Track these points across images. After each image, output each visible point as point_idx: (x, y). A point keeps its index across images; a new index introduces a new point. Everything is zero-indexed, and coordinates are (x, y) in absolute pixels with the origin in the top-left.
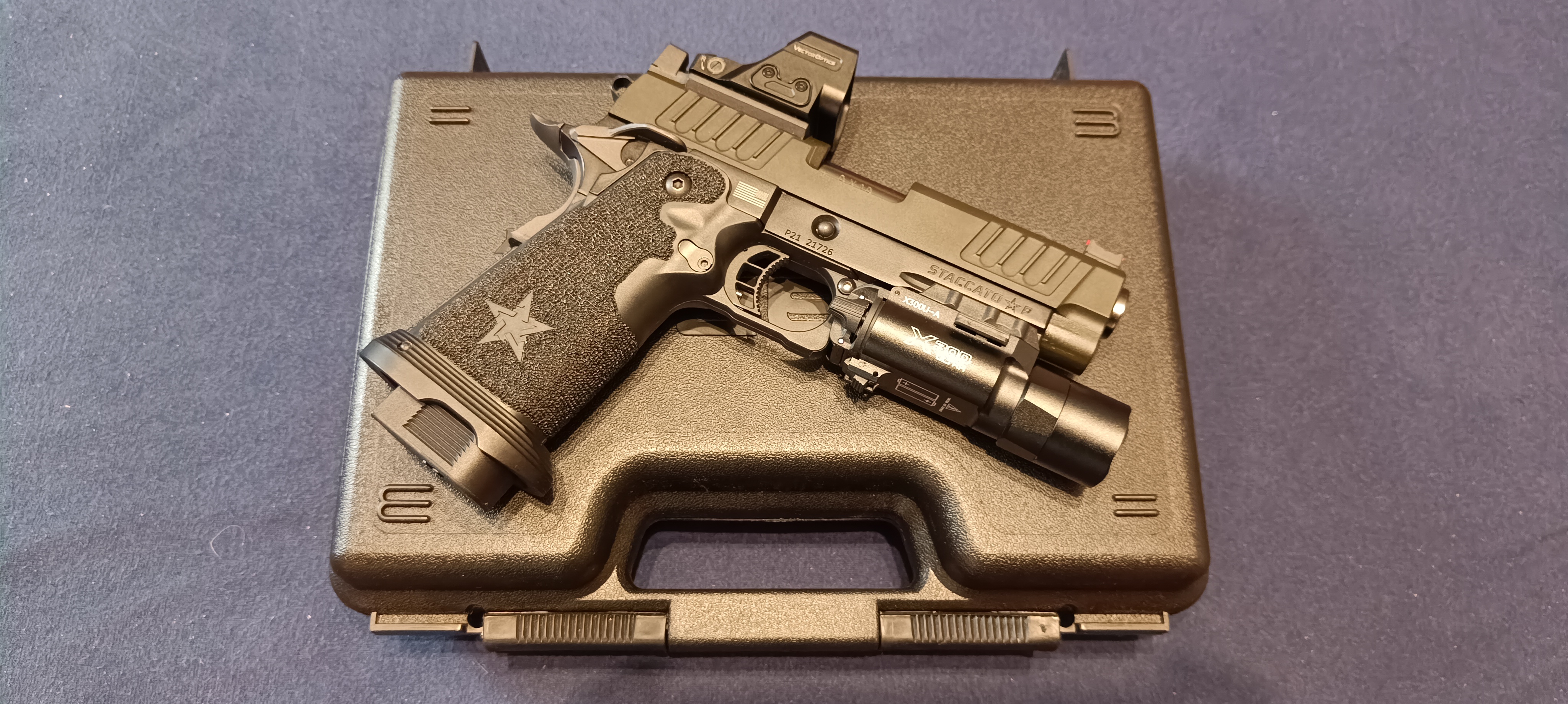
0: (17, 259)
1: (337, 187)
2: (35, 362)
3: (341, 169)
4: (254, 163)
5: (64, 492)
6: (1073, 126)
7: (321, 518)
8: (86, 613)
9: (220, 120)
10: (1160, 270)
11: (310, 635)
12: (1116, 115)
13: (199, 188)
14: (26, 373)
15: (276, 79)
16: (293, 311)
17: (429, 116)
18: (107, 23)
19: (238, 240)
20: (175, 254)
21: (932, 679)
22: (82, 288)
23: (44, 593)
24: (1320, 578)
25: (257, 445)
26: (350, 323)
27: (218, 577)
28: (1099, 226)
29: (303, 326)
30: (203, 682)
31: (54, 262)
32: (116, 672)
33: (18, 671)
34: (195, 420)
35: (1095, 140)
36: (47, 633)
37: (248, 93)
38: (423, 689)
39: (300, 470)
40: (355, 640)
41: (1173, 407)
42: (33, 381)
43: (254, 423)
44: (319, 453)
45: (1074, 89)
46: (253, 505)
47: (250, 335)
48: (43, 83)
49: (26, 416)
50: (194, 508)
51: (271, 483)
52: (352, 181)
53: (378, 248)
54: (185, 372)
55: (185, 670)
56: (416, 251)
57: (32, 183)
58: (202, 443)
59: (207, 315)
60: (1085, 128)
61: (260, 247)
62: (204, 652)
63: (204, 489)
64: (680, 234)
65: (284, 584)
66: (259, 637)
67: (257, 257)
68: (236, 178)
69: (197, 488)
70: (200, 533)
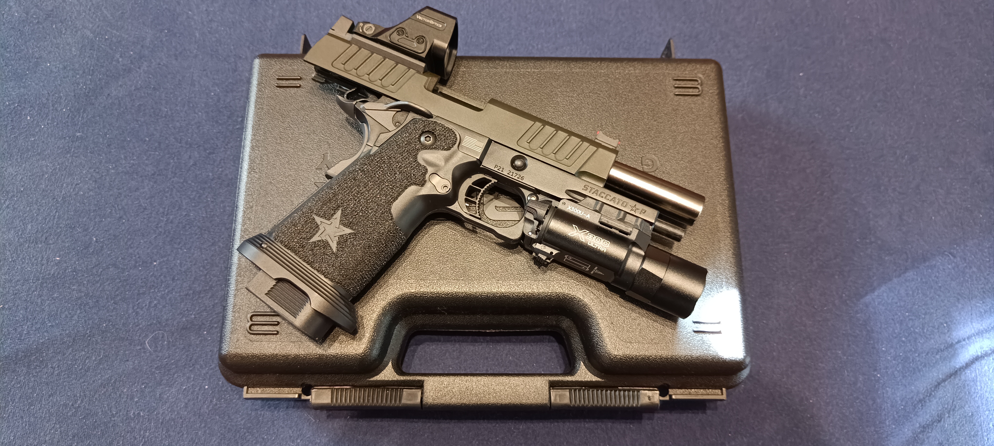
0: (25, 167)
1: (220, 121)
2: (37, 231)
3: (221, 110)
4: (168, 107)
5: (57, 311)
6: (673, 88)
7: (213, 327)
8: (73, 384)
9: (147, 79)
10: (725, 179)
11: (207, 398)
12: (700, 82)
13: (135, 123)
14: (32, 238)
15: (181, 53)
16: (194, 199)
17: (275, 83)
18: (76, 18)
19: (160, 155)
20: (121, 164)
21: (583, 425)
22: (65, 185)
23: (46, 373)
24: (820, 364)
25: (173, 282)
26: (228, 206)
27: (151, 363)
28: (687, 152)
29: (200, 209)
30: (144, 426)
31: (47, 169)
32: (91, 420)
33: (32, 419)
34: (135, 266)
35: (686, 98)
36: (50, 396)
37: (164, 62)
38: (276, 430)
39: (199, 297)
40: (234, 401)
41: (730, 265)
42: (37, 243)
43: (171, 269)
44: (211, 287)
45: (674, 65)
46: (171, 319)
47: (167, 214)
48: (37, 56)
49: (33, 264)
50: (136, 320)
51: (182, 306)
52: (229, 117)
53: (245, 165)
54: (129, 237)
55: (132, 419)
56: (269, 167)
57: (32, 120)
58: (140, 281)
59: (142, 202)
60: (680, 90)
61: (173, 159)
62: (143, 408)
63: (142, 309)
64: (430, 170)
65: (190, 367)
66: (177, 399)
67: (171, 166)
68: (158, 115)
69: (138, 308)
70: (140, 336)
